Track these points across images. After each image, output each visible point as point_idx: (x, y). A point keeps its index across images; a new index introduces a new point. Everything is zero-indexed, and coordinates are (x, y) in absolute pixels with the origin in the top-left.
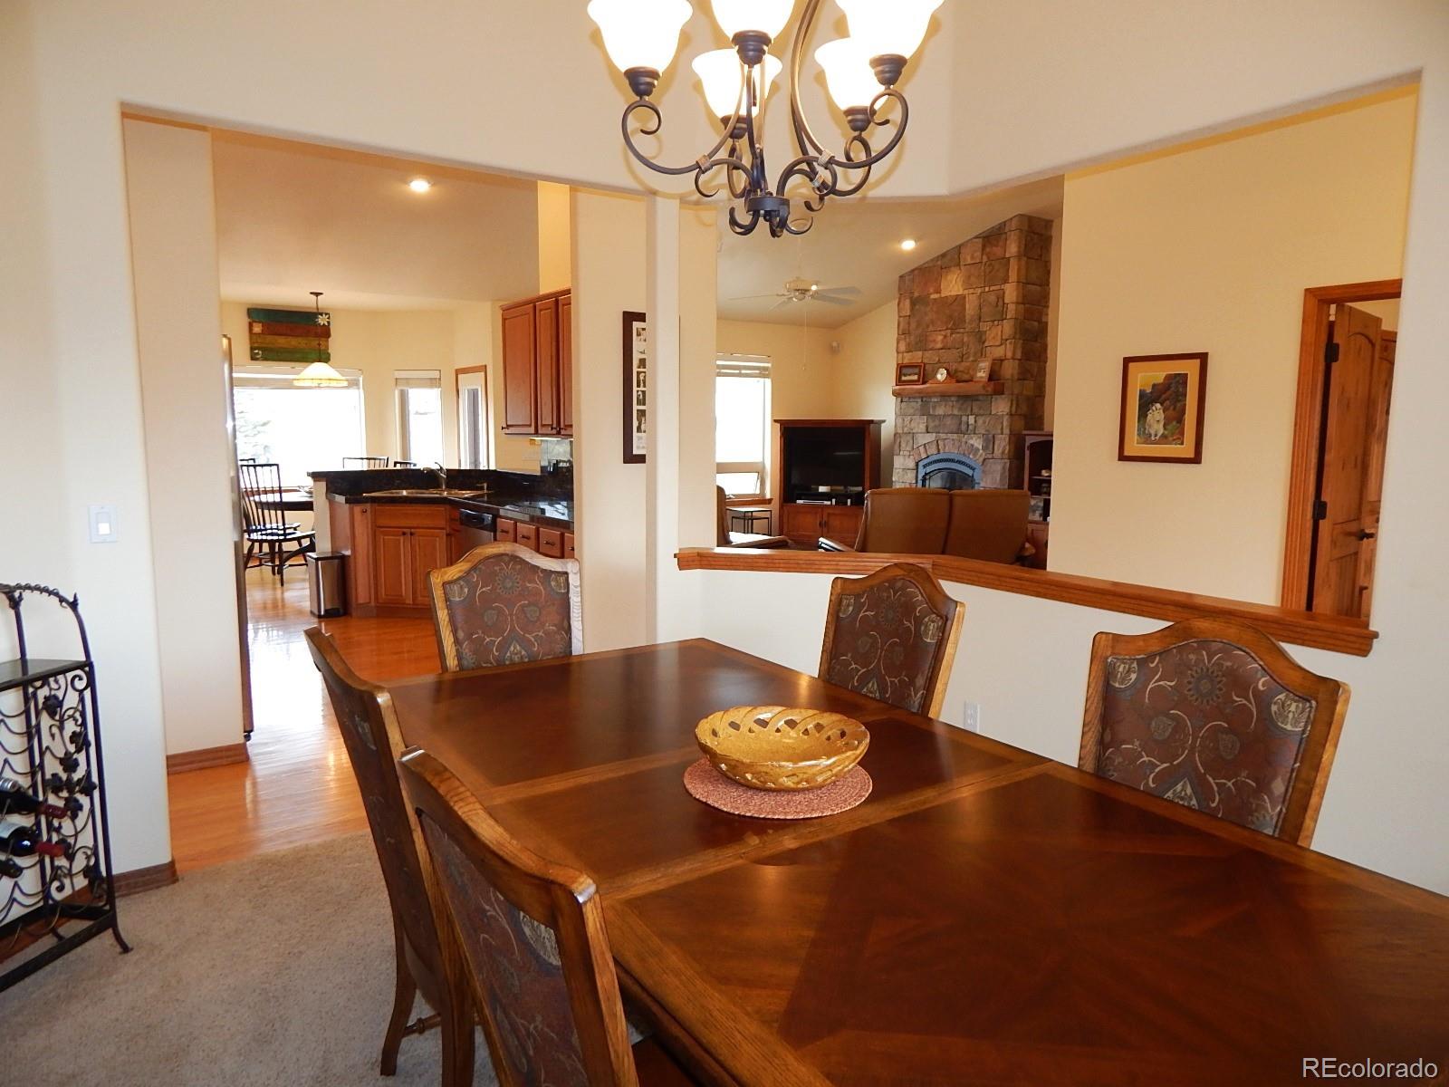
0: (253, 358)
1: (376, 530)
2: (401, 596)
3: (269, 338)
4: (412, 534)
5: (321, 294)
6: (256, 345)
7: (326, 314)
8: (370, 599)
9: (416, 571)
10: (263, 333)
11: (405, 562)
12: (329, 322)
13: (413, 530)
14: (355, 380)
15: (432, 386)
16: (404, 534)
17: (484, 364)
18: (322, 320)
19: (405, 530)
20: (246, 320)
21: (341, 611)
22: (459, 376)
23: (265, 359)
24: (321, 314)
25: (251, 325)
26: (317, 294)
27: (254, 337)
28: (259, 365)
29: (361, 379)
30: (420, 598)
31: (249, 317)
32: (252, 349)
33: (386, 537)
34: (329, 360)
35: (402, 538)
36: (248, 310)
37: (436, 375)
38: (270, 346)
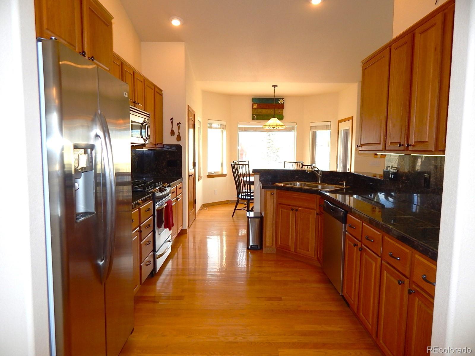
0: (253, 119)
1: (279, 205)
2: (288, 245)
3: (260, 110)
4: (296, 211)
5: (277, 86)
6: (254, 113)
7: (283, 99)
8: (273, 244)
9: (297, 232)
10: (257, 108)
11: (292, 226)
12: (284, 102)
13: (297, 208)
14: (294, 127)
15: (326, 129)
16: (292, 210)
17: (352, 116)
18: (281, 102)
19: (293, 207)
20: (251, 103)
21: (259, 247)
22: (340, 124)
23: (257, 119)
24: (281, 99)
25: (253, 105)
26: (275, 86)
27: (254, 110)
28: (255, 122)
29: (296, 127)
30: (298, 249)
31: (252, 102)
32: (253, 115)
33: (283, 210)
34: (283, 118)
35: (291, 212)
36: (252, 98)
37: (329, 123)
38: (260, 113)
